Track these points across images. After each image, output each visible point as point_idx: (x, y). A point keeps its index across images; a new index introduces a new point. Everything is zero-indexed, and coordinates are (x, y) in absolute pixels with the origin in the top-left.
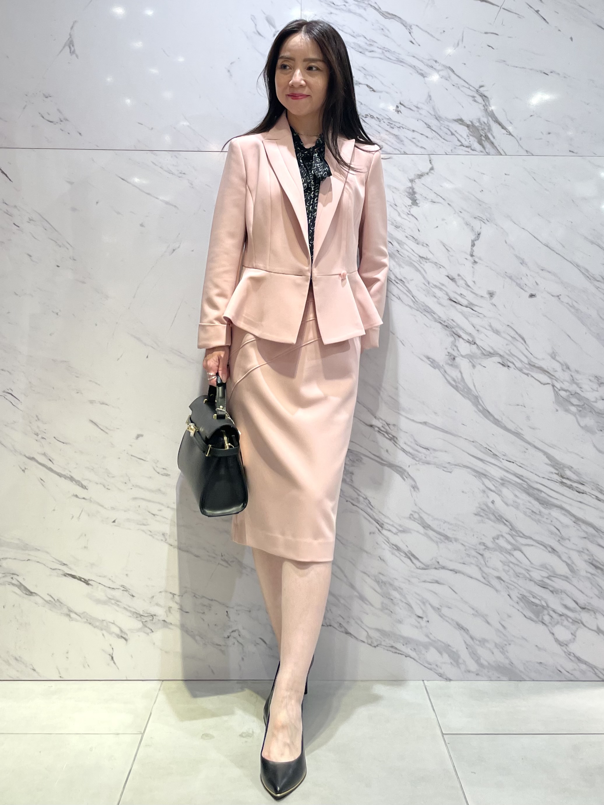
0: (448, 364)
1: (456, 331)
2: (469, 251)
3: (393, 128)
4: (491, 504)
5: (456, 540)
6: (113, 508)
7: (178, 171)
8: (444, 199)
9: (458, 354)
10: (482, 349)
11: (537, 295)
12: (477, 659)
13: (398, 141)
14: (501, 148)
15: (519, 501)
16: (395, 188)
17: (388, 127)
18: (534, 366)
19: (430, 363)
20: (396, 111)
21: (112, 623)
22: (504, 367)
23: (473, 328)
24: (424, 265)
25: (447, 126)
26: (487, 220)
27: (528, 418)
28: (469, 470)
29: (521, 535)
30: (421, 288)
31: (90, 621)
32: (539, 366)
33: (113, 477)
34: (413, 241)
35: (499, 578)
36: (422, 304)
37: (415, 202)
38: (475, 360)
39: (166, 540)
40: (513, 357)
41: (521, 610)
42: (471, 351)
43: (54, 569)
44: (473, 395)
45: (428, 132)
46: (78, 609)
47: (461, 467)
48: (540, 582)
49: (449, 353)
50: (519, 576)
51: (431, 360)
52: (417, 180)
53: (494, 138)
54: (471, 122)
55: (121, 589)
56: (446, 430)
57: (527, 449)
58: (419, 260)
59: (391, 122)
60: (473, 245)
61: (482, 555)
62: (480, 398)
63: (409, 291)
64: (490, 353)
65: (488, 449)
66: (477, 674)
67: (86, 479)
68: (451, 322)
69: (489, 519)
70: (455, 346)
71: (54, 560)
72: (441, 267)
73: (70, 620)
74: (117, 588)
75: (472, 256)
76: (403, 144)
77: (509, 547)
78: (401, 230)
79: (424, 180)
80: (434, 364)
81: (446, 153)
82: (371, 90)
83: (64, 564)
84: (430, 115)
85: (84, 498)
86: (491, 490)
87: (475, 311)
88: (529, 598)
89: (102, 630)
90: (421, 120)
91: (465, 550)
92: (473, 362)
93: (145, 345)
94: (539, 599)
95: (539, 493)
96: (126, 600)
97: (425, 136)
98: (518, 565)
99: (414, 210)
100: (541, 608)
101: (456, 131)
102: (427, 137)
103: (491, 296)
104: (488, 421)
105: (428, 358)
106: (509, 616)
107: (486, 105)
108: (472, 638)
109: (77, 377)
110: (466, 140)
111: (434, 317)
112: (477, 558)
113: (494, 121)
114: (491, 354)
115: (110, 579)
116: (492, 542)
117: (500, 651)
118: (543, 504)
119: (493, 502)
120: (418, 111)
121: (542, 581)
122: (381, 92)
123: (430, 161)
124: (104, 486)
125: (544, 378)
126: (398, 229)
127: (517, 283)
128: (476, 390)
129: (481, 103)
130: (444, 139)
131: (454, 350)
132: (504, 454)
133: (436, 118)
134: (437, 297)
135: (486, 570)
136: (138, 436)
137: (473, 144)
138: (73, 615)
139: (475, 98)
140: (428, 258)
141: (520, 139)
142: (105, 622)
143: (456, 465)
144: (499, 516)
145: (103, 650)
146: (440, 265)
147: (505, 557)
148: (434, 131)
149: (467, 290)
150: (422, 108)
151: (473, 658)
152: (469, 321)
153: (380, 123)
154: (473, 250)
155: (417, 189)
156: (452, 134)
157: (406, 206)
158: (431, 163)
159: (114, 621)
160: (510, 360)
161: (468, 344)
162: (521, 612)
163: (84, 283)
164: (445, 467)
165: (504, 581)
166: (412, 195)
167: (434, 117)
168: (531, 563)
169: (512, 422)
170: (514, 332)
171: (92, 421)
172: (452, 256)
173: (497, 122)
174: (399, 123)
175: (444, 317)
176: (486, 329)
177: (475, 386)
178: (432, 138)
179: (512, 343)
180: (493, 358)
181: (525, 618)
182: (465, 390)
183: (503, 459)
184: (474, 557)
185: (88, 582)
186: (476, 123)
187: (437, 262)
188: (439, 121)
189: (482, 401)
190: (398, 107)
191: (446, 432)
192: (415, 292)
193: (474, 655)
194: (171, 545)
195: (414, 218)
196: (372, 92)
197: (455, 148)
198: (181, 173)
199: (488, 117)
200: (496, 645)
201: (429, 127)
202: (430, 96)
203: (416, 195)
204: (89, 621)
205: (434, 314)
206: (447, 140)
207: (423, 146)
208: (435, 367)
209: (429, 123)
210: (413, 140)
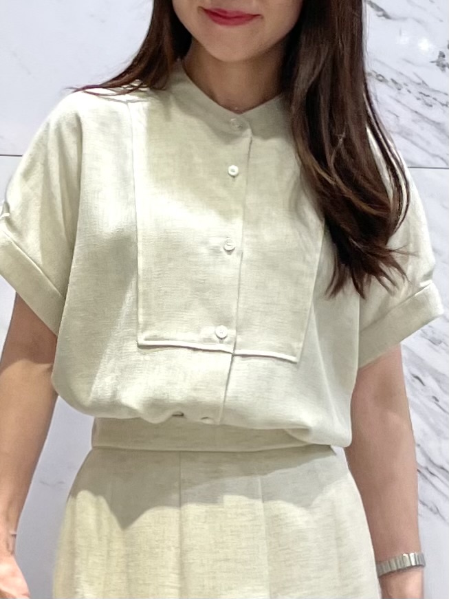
3: (431, 106)
17: (419, 103)
20: (438, 65)
59: (427, 93)
78: (444, 349)
82: (381, 13)
122: (404, 19)
126: (435, 346)
153: (399, 93)
174: (447, 94)
190: (444, 56)
196: (383, 18)
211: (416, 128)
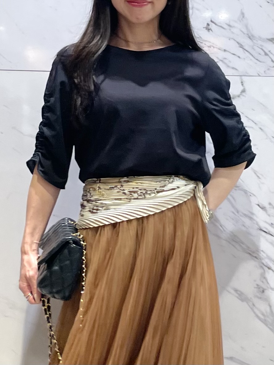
0: (256, 296)
1: (266, 263)
8: (256, 123)
9: (268, 287)
19: (237, 295)
20: (206, 29)
25: (261, 45)
30: (229, 216)
45: (240, 52)
49: (258, 285)
51: (239, 293)
59: (201, 42)
72: (251, 195)
80: (242, 297)
81: (258, 74)
84: (242, 33)
90: (233, 39)
97: (237, 56)
101: (270, 51)
102: (239, 57)
105: (236, 291)
120: (230, 30)
123: (242, 82)
130: (257, 60)
131: (263, 282)
133: (249, 37)
140: (239, 186)
148: (246, 51)
150: (234, 27)
156: (266, 54)
158: (242, 85)
167: (247, 36)
172: (263, 183)
178: (244, 58)
187: (248, 190)
188: (252, 41)
190: (209, 25)
197: (269, 69)
201: (241, 46)
202: (243, 14)
205: (243, 244)
206: (260, 60)
207: (234, 67)
208: (242, 300)
209: (241, 42)
210: (225, 61)
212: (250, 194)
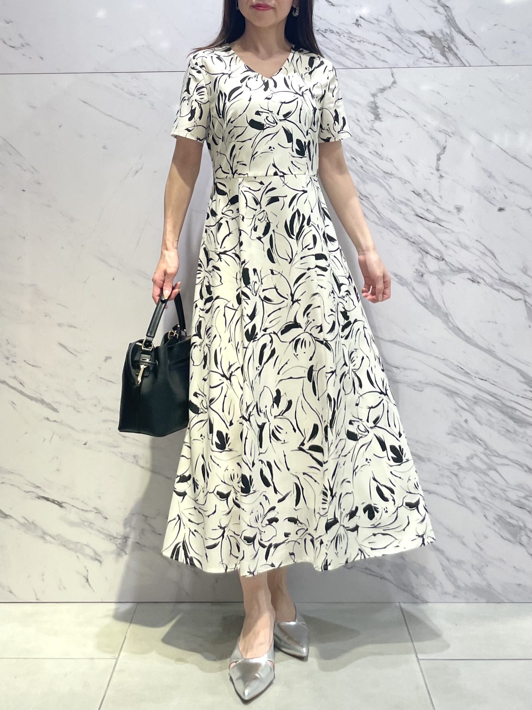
0: (417, 281)
1: (424, 247)
2: (434, 165)
3: (354, 42)
4: (465, 423)
5: (429, 460)
6: (84, 431)
7: (139, 92)
8: (407, 113)
9: (427, 272)
10: (451, 266)
11: (506, 209)
12: (454, 581)
13: (359, 55)
14: (464, 59)
15: (493, 420)
16: (357, 103)
17: (348, 41)
18: (505, 281)
19: (397, 280)
20: (356, 25)
21: (86, 545)
22: (474, 283)
23: (441, 244)
24: (389, 181)
25: (409, 38)
26: (452, 133)
27: (500, 335)
28: (440, 389)
29: (496, 454)
30: (386, 204)
31: (65, 544)
32: (510, 281)
33: (84, 399)
34: (377, 157)
35: (474, 498)
36: (388, 220)
37: (377, 117)
38: (444, 276)
39: (137, 463)
40: (484, 273)
41: (497, 530)
42: (439, 268)
43: (28, 492)
44: (443, 312)
45: (389, 45)
46: (52, 531)
47: (433, 385)
48: (517, 502)
49: (416, 270)
50: (495, 495)
51: (399, 277)
52: (379, 95)
53: (457, 48)
54: (434, 33)
55: (94, 511)
56: (416, 348)
57: (500, 367)
58: (383, 176)
59: (351, 37)
60: (439, 159)
61: (456, 475)
62: (450, 315)
63: (374, 207)
64: (459, 269)
65: (460, 367)
66: (455, 596)
67: (57, 402)
68: (418, 239)
69: (462, 438)
70: (423, 262)
71: (28, 483)
72: (407, 182)
73: (45, 543)
74: (90, 511)
75: (438, 170)
76: (364, 58)
77: (484, 467)
78: (364, 146)
79: (386, 94)
80: (402, 282)
81: (408, 66)
82: (330, 4)
83: (38, 487)
84: (391, 27)
85: (55, 421)
86: (464, 409)
87: (443, 227)
88: (506, 518)
89: (76, 552)
90: (381, 33)
91: (439, 470)
92: (442, 279)
93: (111, 267)
94: (516, 520)
95: (513, 411)
96: (100, 523)
97: (386, 49)
98: (493, 485)
99: (377, 125)
100: (518, 528)
101: (418, 43)
102: (388, 50)
103: (459, 211)
104: (458, 338)
105: (396, 275)
106: (486, 537)
107: (448, 16)
108: (448, 559)
109: (45, 300)
110: (428, 52)
111: (400, 234)
112: (452, 479)
113: (457, 32)
114: (460, 271)
115: (83, 501)
116: (466, 461)
117: (478, 574)
118: (518, 423)
119: (466, 421)
120: (379, 24)
121: (519, 501)
122: (340, 6)
123: (392, 74)
124: (75, 409)
125: (516, 294)
126: (361, 145)
127: (485, 197)
128: (446, 308)
129: (443, 14)
130: (406, 52)
131: (421, 266)
132: (476, 372)
133: (397, 31)
134: (402, 211)
135: (461, 490)
136: (107, 359)
137: (436, 56)
138: (48, 538)
139: (437, 9)
140: (393, 173)
141: (485, 49)
142: (79, 544)
143: (427, 384)
144: (472, 435)
145: (78, 573)
146: (406, 180)
147: (480, 477)
148: (395, 43)
149: (433, 205)
150: (382, 21)
151: (450, 580)
152: (436, 237)
153: (340, 37)
154: (439, 165)
155: (379, 104)
156: (414, 46)
157: (369, 121)
158: (393, 76)
159: (88, 543)
160: (480, 276)
161: (436, 260)
162: (498, 533)
163: (49, 206)
164: (415, 386)
165: (479, 501)
166: (375, 110)
167: (395, 29)
168: (508, 483)
169: (483, 338)
170: (483, 247)
171: (61, 344)
172: (417, 171)
173: (460, 33)
174: (360, 37)
175: (411, 234)
176: (454, 245)
177: (444, 304)
178: (393, 51)
179: (481, 258)
180: (462, 274)
181: (501, 538)
182: (435, 307)
183: (475, 377)
184: (448, 477)
185: (62, 504)
186: (438, 34)
187: (403, 177)
188: (400, 34)
189: (452, 318)
190: (358, 21)
191: (416, 350)
192: (380, 208)
193: (450, 576)
194: (143, 467)
195: (377, 133)
196: (332, 6)
197: (418, 60)
198: (141, 94)
199: (451, 27)
200: (473, 566)
201: (389, 39)
202: (390, 9)
203: (378, 110)
204: (63, 544)
205: (400, 230)
206: (409, 52)
207: (385, 60)
208: (402, 285)
209: (389, 35)
210: (375, 54)
211: (347, 52)
212: (405, 181)
